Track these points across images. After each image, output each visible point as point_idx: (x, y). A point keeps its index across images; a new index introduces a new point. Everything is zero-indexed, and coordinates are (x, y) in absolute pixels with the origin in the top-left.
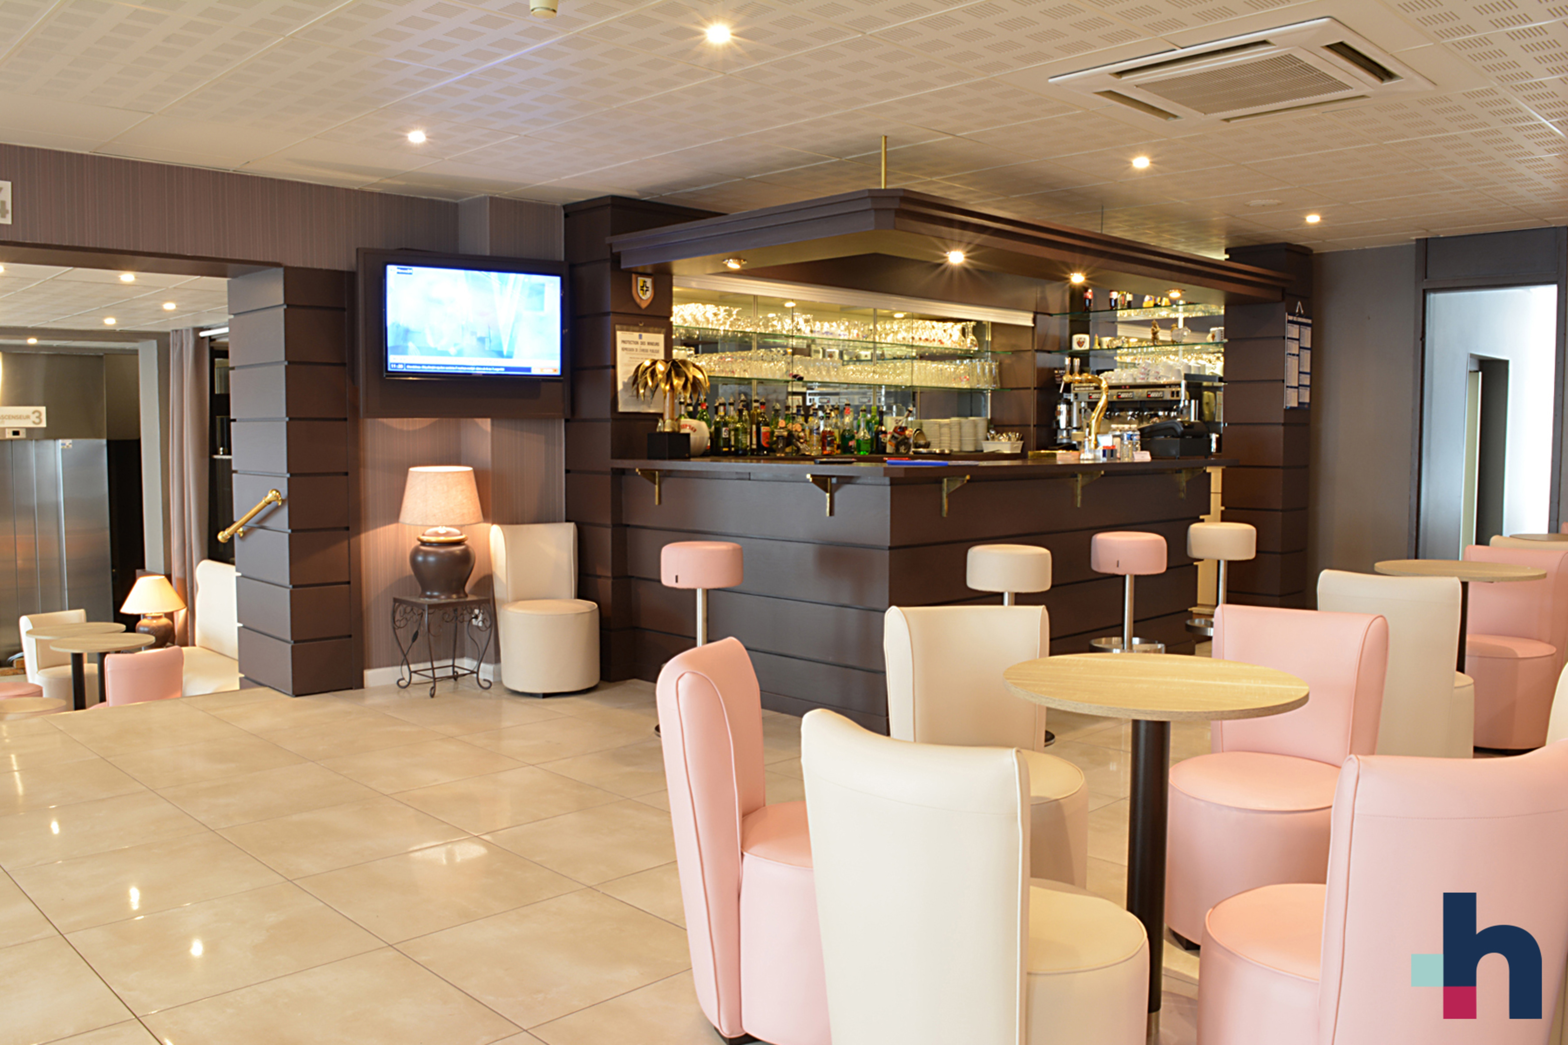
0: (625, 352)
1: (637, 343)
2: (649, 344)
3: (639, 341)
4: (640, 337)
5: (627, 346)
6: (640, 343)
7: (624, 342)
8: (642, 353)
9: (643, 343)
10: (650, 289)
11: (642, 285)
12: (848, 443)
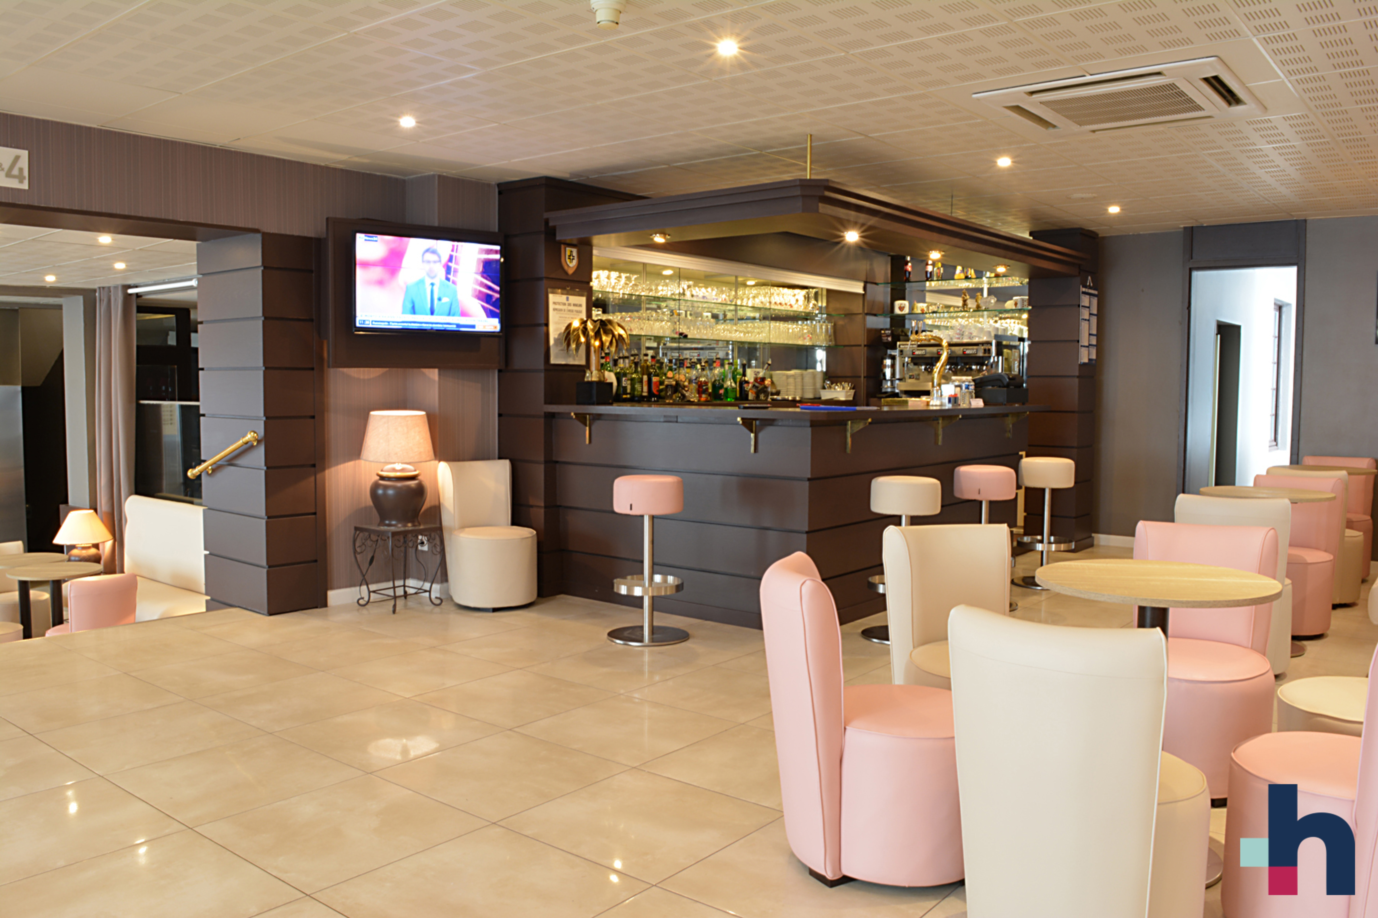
0: (556, 312)
1: (564, 304)
2: (575, 305)
3: (567, 302)
4: (567, 299)
5: (557, 307)
6: (567, 304)
7: (554, 303)
8: (569, 313)
9: (569, 305)
10: (576, 258)
11: (569, 254)
12: (719, 392)
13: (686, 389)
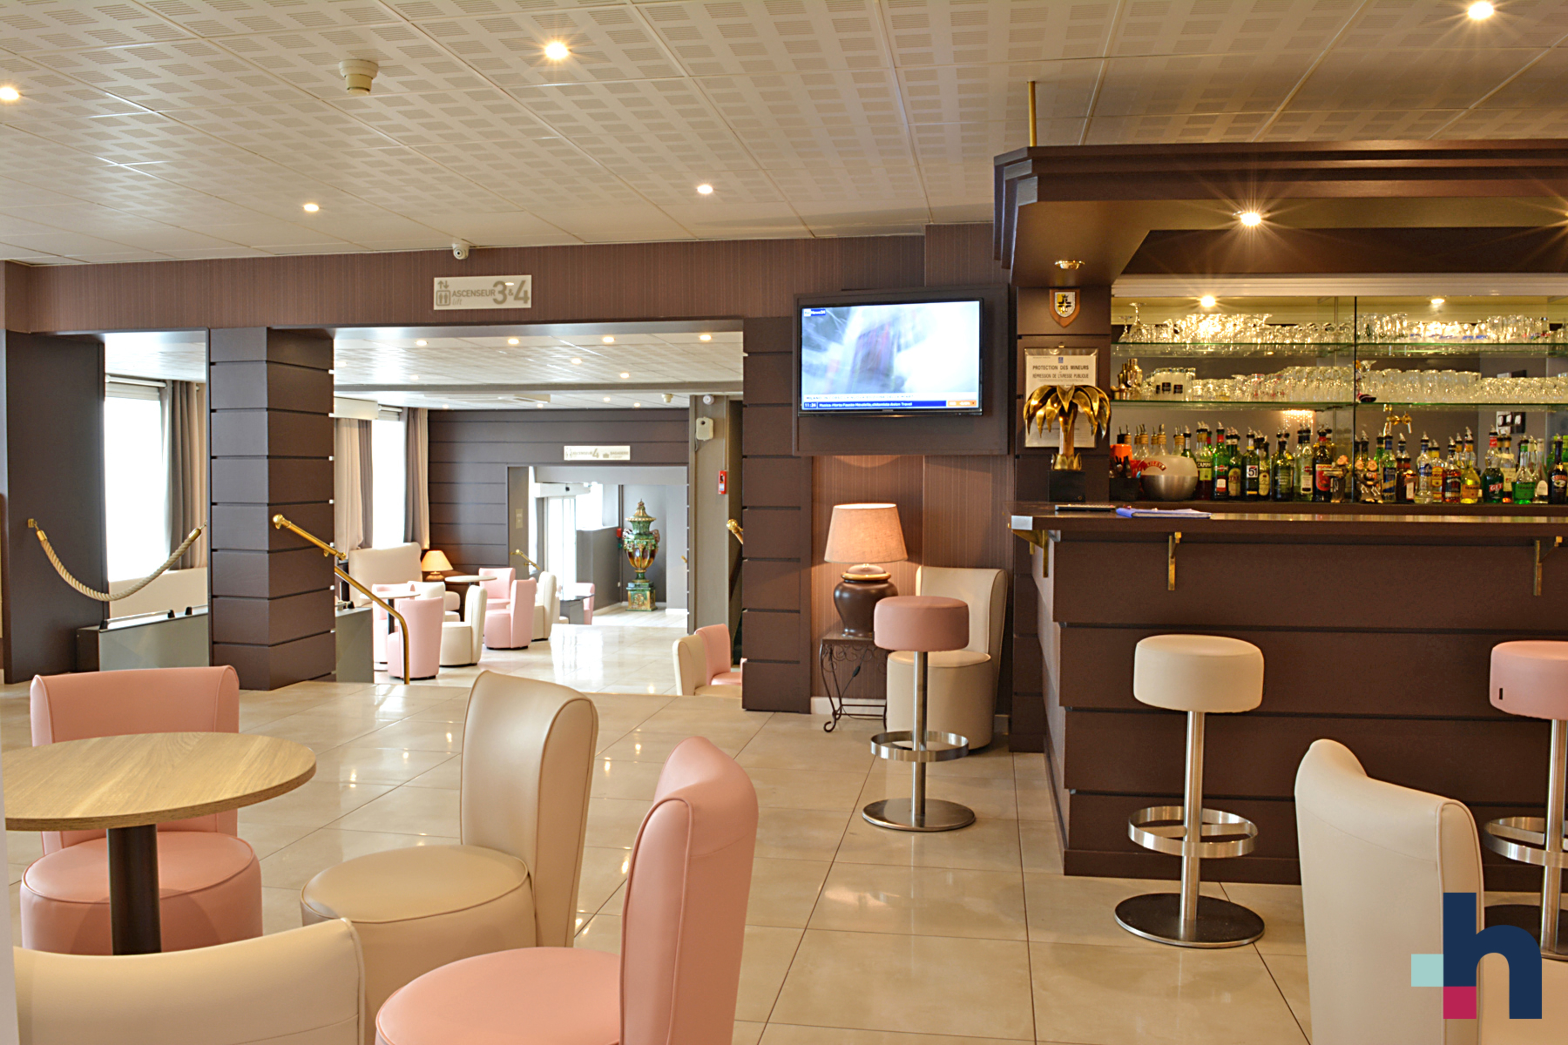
0: (1038, 378)
1: (1056, 368)
2: (1072, 368)
3: (1059, 365)
4: (1061, 360)
5: (1040, 372)
6: (1059, 368)
7: (1035, 367)
8: (1063, 378)
9: (1063, 368)
10: (1073, 304)
11: (1061, 301)
13: (1370, 483)
